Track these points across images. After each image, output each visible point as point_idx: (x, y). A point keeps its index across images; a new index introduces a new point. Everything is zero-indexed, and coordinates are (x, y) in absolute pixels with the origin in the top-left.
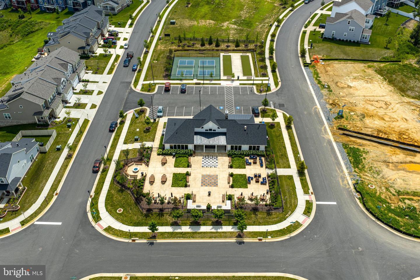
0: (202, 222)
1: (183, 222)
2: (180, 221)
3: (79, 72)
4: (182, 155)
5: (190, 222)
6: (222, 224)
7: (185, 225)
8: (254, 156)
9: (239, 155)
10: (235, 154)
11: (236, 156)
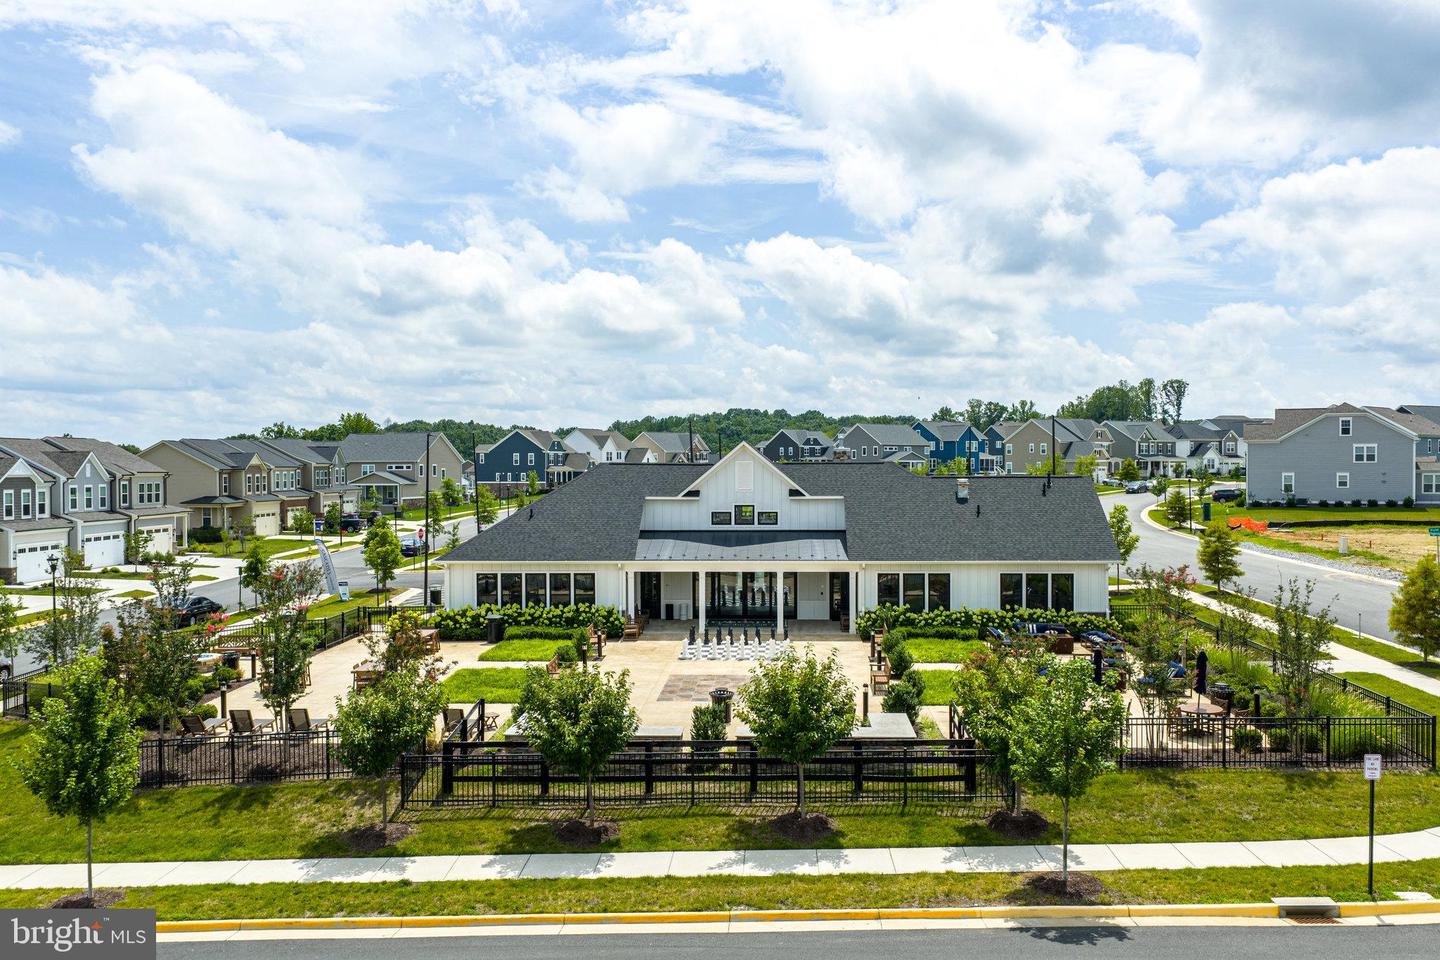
0: (625, 830)
1: (442, 830)
2: (414, 829)
3: (134, 517)
4: (552, 630)
5: (513, 832)
6: (842, 834)
7: (457, 846)
8: (1041, 629)
9: (934, 626)
10: (910, 622)
11: (919, 631)
